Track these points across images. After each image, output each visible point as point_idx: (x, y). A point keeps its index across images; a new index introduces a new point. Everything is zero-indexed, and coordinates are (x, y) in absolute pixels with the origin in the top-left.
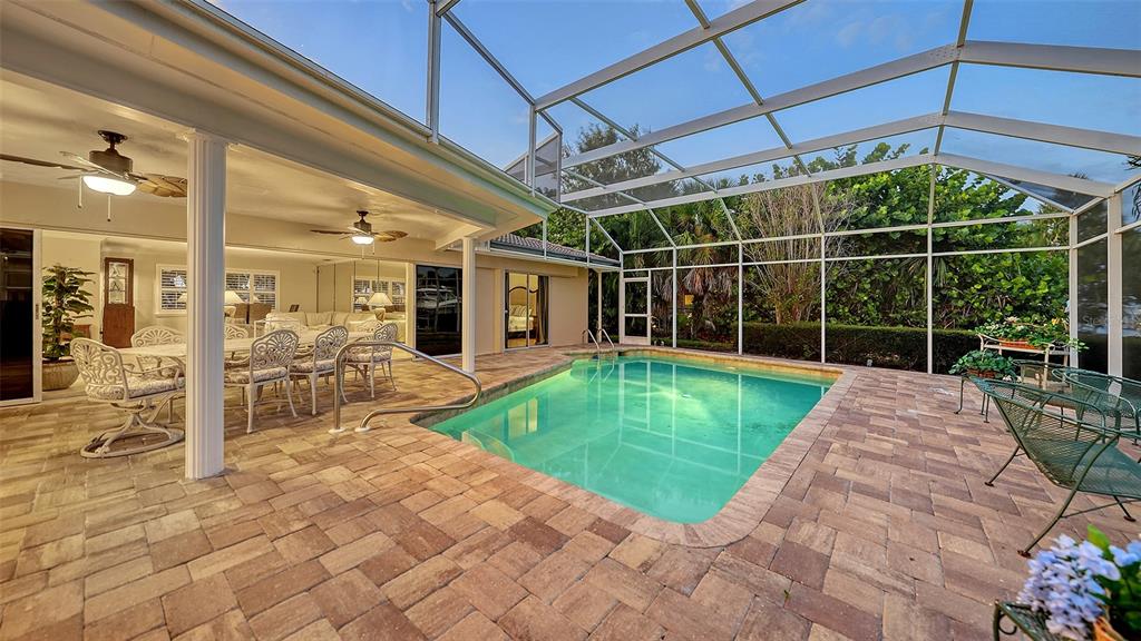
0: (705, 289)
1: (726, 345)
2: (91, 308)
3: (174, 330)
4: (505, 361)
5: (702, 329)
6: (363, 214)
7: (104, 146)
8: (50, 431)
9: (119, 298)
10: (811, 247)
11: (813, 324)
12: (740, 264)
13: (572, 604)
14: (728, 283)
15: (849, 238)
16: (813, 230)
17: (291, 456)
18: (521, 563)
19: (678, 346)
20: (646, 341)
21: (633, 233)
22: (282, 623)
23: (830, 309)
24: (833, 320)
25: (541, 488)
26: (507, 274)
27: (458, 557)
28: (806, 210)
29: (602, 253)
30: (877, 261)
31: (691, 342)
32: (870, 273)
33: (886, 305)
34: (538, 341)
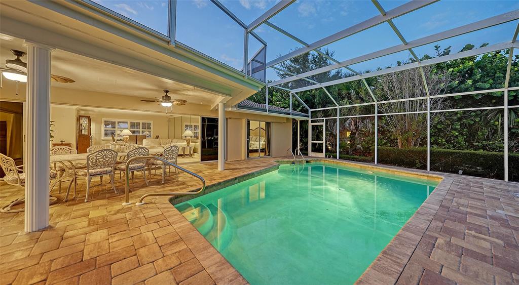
0: (357, 129)
1: (369, 158)
3: (70, 148)
4: (244, 164)
5: (355, 149)
6: (167, 92)
9: (84, 132)
10: (421, 105)
11: (421, 148)
12: (376, 115)
14: (370, 125)
15: (446, 99)
16: (422, 95)
17: (90, 219)
19: (340, 158)
20: (323, 155)
21: (316, 100)
23: (433, 139)
24: (435, 146)
26: (249, 122)
28: (417, 84)
29: (300, 111)
30: (465, 112)
31: (348, 156)
32: (460, 119)
33: (471, 137)
34: (266, 154)
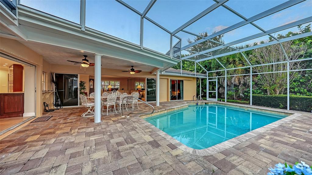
0: (240, 83)
1: (246, 102)
2: (86, 89)
5: (238, 97)
6: (132, 67)
7: (84, 58)
8: (78, 112)
9: (92, 87)
11: (284, 96)
12: (251, 74)
13: (154, 159)
17: (113, 121)
18: (147, 149)
19: (227, 102)
20: (216, 100)
21: (212, 66)
22: (100, 149)
25: (160, 134)
26: (171, 80)
27: (135, 145)
29: (202, 73)
